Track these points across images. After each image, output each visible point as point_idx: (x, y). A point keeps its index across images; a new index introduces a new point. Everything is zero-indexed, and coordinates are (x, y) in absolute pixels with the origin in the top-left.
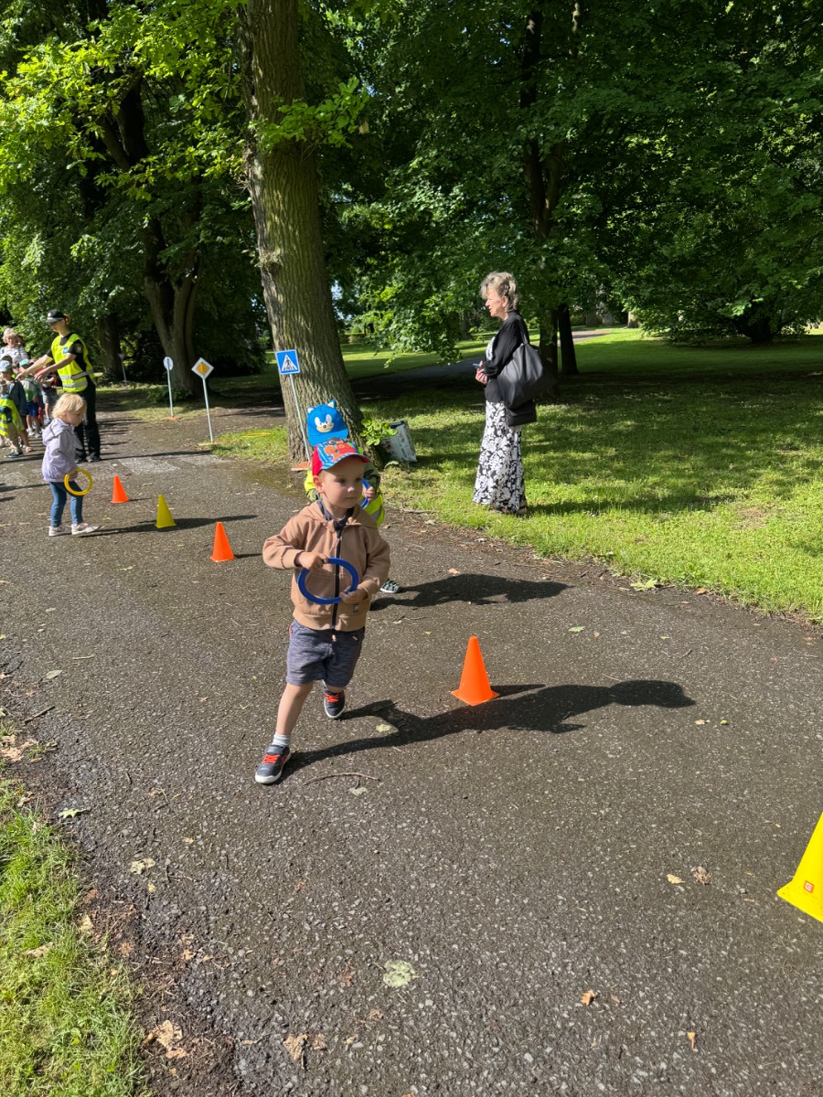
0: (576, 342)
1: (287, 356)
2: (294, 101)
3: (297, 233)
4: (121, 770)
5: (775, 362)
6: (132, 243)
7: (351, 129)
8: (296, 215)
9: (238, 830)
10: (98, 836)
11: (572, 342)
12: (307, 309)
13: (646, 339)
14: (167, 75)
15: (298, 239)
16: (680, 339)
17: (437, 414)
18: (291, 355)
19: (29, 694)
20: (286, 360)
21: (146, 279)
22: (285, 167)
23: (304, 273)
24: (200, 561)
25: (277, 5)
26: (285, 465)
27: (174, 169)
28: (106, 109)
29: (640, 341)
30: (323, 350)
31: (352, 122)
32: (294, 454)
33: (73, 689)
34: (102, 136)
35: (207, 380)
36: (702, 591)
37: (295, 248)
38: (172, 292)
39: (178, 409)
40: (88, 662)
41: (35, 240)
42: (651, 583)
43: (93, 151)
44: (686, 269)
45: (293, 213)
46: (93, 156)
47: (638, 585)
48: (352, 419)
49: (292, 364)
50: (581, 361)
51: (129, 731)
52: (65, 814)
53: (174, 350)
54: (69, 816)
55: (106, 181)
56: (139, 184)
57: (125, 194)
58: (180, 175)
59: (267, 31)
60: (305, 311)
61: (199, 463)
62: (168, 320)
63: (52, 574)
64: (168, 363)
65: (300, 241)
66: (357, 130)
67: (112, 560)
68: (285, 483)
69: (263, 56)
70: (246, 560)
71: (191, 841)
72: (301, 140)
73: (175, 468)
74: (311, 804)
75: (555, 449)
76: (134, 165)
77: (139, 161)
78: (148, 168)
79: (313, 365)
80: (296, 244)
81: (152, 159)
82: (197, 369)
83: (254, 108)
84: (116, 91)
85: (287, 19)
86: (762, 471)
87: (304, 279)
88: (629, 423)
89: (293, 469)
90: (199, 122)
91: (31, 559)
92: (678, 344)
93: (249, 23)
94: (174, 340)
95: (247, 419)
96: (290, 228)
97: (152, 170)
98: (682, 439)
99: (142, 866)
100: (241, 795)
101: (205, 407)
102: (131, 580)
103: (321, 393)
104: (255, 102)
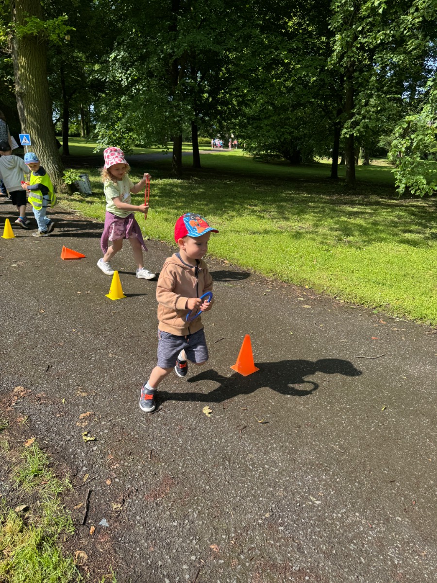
2: (33, 16)
3: (34, 80)
7: (62, 35)
12: (38, 116)
18: (27, 137)
20: (24, 139)
22: (29, 46)
23: (37, 99)
30: (45, 136)
36: (162, 242)
37: (33, 86)
45: (33, 69)
48: (58, 170)
49: (27, 141)
65: (36, 84)
66: (64, 37)
72: (36, 35)
75: (160, 196)
79: (39, 143)
83: (15, 15)
96: (31, 76)
103: (43, 156)
104: (15, 12)
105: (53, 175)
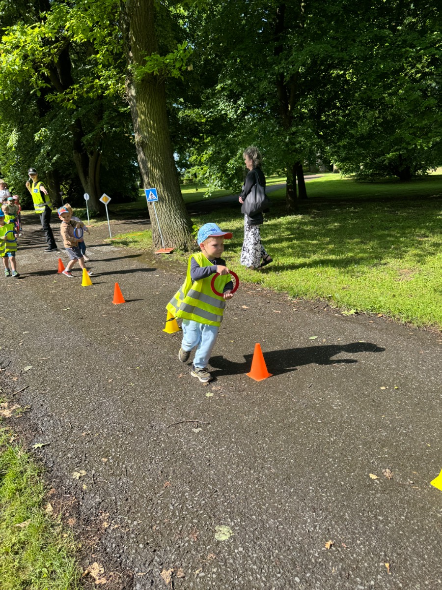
0: (306, 181)
1: (151, 192)
2: (152, 53)
3: (155, 125)
4: (66, 421)
5: (413, 190)
6: (66, 133)
7: (184, 68)
8: (154, 115)
9: (132, 453)
10: (54, 458)
11: (304, 181)
12: (162, 166)
13: (343, 179)
14: (83, 41)
15: (156, 128)
16: (361, 179)
17: (232, 221)
18: (153, 191)
19: (15, 379)
20: (150, 194)
21: (73, 152)
22: (148, 89)
23: (159, 146)
24: (106, 304)
25: (142, 2)
26: (151, 251)
27: (87, 92)
28: (51, 60)
29: (340, 180)
30: (170, 187)
31: (184, 64)
32: (156, 244)
33: (39, 376)
34: (49, 75)
35: (107, 205)
36: (380, 315)
37: (154, 133)
38: (88, 158)
39: (92, 220)
40: (47, 361)
41: (13, 132)
42: (353, 312)
43: (44, 83)
44: (365, 141)
45: (153, 114)
46: (44, 85)
47: (345, 313)
48: (187, 225)
49: (154, 196)
50: (309, 191)
51: (70, 399)
52: (36, 446)
53: (90, 189)
54: (38, 448)
55: (51, 98)
56: (69, 100)
57: (61, 105)
58: (91, 95)
59: (137, 16)
60: (161, 167)
61: (105, 250)
62: (86, 174)
63: (25, 313)
64: (86, 197)
65: (157, 129)
66: (187, 69)
67: (59, 304)
68: (151, 260)
69: (135, 29)
70: (131, 303)
71: (106, 460)
72: (157, 75)
73: (91, 253)
74: (171, 438)
75: (297, 239)
76: (66, 89)
77: (68, 88)
78: (74, 91)
79: (165, 197)
80: (155, 131)
81: (76, 86)
82: (102, 200)
83: (130, 58)
84: (56, 50)
85: (148, 9)
86: (409, 249)
87: (159, 150)
88: (336, 224)
89: (155, 253)
90: (101, 66)
91: (14, 305)
92: (360, 181)
93: (127, 12)
94: (89, 184)
95: (129, 226)
96: (151, 122)
97: (76, 92)
98: (365, 233)
99: (79, 475)
100: (132, 434)
101: (107, 220)
102: (69, 315)
103: (170, 211)
104: (131, 54)
105: (183, 231)
